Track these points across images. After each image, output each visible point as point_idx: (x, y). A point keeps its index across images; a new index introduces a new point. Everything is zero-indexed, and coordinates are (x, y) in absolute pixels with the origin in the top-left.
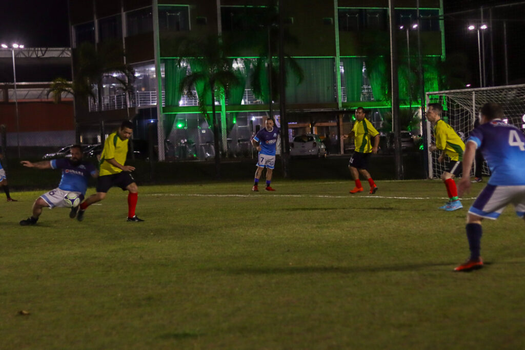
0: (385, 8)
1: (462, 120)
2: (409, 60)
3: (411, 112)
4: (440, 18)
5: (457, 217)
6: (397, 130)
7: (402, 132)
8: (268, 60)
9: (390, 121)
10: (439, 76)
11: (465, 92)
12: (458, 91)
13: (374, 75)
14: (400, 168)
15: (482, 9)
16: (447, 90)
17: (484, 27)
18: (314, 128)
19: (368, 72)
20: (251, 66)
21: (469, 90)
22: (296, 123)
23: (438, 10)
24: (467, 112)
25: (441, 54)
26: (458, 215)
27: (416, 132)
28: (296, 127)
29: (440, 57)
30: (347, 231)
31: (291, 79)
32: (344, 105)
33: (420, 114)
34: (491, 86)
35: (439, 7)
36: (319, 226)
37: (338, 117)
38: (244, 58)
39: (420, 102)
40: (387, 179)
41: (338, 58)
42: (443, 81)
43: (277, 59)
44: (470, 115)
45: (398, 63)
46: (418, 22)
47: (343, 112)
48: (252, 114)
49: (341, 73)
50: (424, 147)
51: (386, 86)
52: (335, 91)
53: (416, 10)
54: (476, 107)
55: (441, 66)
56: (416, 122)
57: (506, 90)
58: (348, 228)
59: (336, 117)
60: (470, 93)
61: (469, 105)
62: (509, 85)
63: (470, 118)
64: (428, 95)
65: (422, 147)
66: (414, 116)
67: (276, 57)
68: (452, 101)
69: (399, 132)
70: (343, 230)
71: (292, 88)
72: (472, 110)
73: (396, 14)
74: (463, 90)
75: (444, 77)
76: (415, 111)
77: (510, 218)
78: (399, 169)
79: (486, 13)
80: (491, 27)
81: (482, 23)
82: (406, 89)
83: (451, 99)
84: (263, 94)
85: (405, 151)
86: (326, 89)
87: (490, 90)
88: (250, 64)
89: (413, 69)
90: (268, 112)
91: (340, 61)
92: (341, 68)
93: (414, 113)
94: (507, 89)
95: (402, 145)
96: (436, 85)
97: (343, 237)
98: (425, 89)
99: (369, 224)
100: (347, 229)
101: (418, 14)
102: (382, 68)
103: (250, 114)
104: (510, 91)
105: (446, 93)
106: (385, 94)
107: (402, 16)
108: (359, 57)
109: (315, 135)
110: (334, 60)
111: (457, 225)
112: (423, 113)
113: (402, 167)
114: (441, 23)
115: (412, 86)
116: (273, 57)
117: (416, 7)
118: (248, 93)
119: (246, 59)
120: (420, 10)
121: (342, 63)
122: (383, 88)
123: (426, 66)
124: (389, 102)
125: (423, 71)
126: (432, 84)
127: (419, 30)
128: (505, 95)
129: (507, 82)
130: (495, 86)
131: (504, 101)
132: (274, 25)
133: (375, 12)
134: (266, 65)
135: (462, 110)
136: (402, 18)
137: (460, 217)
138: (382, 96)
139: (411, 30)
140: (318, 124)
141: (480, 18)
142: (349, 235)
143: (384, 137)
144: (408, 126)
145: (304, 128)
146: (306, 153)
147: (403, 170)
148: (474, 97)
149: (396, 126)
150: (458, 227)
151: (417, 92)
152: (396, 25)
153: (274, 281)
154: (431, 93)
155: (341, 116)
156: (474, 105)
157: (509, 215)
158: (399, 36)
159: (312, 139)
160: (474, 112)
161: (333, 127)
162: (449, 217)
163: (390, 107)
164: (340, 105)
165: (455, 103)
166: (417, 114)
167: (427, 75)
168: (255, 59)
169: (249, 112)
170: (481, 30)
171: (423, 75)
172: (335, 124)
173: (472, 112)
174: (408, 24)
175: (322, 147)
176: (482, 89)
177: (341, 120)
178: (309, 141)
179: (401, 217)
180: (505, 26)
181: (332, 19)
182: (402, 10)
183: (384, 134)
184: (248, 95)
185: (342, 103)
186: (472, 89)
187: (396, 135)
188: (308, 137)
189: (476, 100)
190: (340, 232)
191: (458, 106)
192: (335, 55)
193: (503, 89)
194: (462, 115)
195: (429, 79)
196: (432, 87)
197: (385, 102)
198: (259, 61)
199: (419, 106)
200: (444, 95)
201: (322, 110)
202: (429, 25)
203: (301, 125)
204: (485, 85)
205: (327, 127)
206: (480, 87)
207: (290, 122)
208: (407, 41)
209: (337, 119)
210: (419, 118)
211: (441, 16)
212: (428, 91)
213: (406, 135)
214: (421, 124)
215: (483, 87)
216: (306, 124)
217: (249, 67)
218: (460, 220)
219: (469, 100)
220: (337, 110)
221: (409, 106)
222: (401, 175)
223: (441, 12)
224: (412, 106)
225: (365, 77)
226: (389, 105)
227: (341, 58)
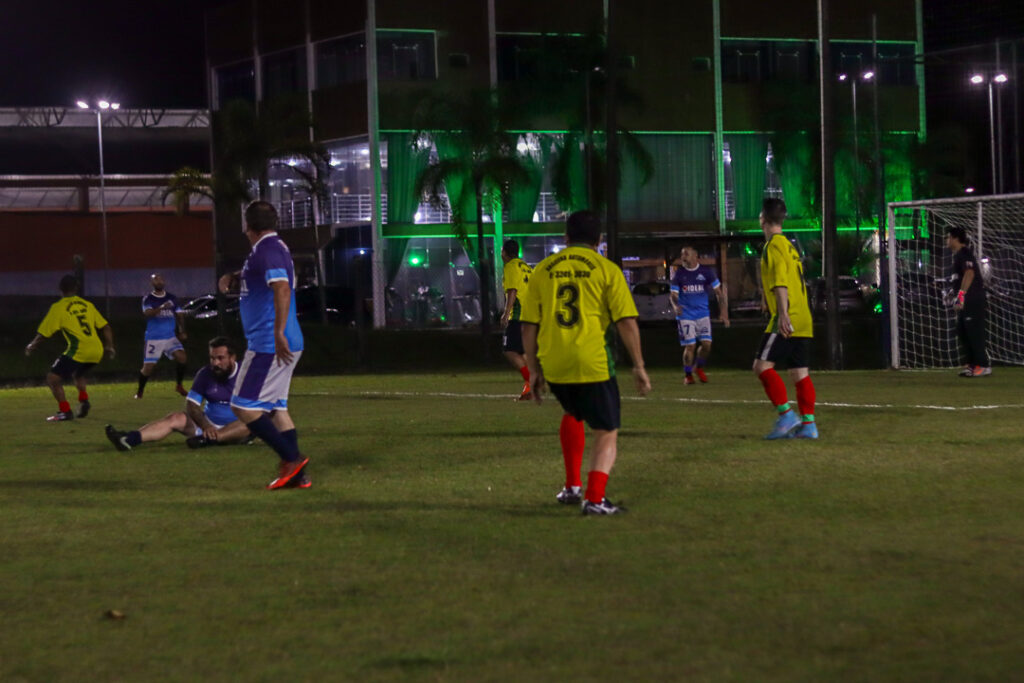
0: (811, 40)
2: (856, 139)
3: (859, 240)
4: (918, 60)
5: (947, 442)
6: (831, 273)
7: (841, 277)
8: (586, 136)
9: (818, 256)
10: (914, 171)
11: (963, 203)
12: (950, 200)
13: (789, 168)
14: (837, 347)
15: (997, 44)
16: (928, 198)
17: (1001, 78)
19: (776, 163)
20: (553, 148)
21: (972, 199)
22: (638, 258)
23: (913, 46)
25: (918, 129)
26: (947, 439)
27: (867, 278)
28: (637, 265)
29: (916, 135)
30: (733, 466)
31: (629, 174)
32: (730, 225)
33: (876, 245)
34: (1014, 192)
35: (915, 39)
36: (680, 456)
37: (719, 249)
38: (539, 132)
39: (876, 220)
41: (719, 134)
42: (922, 182)
43: (601, 135)
44: (972, 247)
45: (835, 145)
46: (875, 68)
47: (728, 239)
48: (553, 240)
49: (725, 164)
50: (882, 308)
51: (812, 189)
52: (714, 199)
53: (871, 45)
54: (984, 232)
55: (917, 154)
56: (868, 258)
58: (734, 460)
59: (715, 248)
60: (974, 205)
64: (893, 208)
65: (878, 308)
66: (864, 249)
67: (600, 132)
68: (938, 220)
69: (835, 278)
70: (726, 465)
71: (631, 192)
72: (977, 237)
73: (832, 50)
74: (960, 199)
75: (922, 174)
76: (867, 238)
78: (834, 349)
79: (1005, 50)
80: (1015, 78)
81: (998, 71)
82: (851, 196)
83: (936, 217)
84: (575, 202)
85: (849, 313)
86: (695, 193)
87: (1011, 200)
88: (551, 145)
89: (864, 157)
91: (725, 141)
92: (726, 155)
93: (864, 242)
95: (841, 304)
96: (907, 189)
97: (725, 479)
98: (886, 196)
99: (775, 454)
100: (733, 463)
101: (875, 51)
102: (804, 155)
103: (550, 241)
105: (927, 205)
106: (808, 205)
107: (844, 56)
108: (760, 133)
110: (711, 138)
111: (945, 459)
112: (881, 242)
113: (841, 345)
114: (919, 69)
115: (861, 191)
116: (595, 132)
117: (871, 39)
118: (546, 200)
119: (543, 134)
120: (878, 45)
121: (727, 144)
122: (805, 193)
123: (889, 152)
124: (816, 220)
125: (884, 161)
126: (900, 188)
127: (875, 84)
130: (1021, 191)
133: (793, 47)
134: (582, 146)
136: (845, 59)
137: (951, 443)
138: (804, 210)
139: (862, 84)
141: (995, 61)
142: (737, 475)
144: (851, 266)
145: (652, 269)
146: (655, 317)
147: (841, 350)
148: (980, 213)
149: (830, 267)
151: (871, 203)
152: (833, 69)
153: (592, 560)
154: (897, 204)
155: (723, 246)
156: (980, 228)
158: (837, 93)
160: (980, 242)
162: (929, 442)
163: (818, 230)
164: (723, 225)
165: (943, 223)
166: (871, 243)
167: (891, 170)
168: (560, 134)
169: (548, 237)
170: (995, 85)
171: (883, 171)
173: (977, 242)
174: (854, 73)
176: (997, 197)
177: (724, 253)
178: (661, 293)
181: (709, 60)
182: (843, 44)
184: (546, 205)
185: (727, 221)
186: (977, 198)
187: (829, 283)
188: (661, 285)
189: (983, 219)
190: (720, 470)
192: (714, 128)
195: (894, 178)
196: (900, 193)
197: (809, 220)
198: (568, 139)
199: (875, 229)
200: (922, 208)
201: (688, 234)
202: (896, 72)
203: (647, 262)
204: (1001, 190)
206: (991, 193)
207: (625, 257)
208: (852, 105)
209: (715, 253)
210: (873, 251)
211: (919, 56)
212: (892, 200)
213: (850, 285)
214: (878, 263)
215: (998, 193)
216: (658, 261)
217: (550, 150)
218: (950, 449)
219: (970, 218)
220: (716, 235)
221: (855, 229)
222: (838, 361)
223: (919, 48)
224: (861, 229)
225: (772, 172)
226: (816, 227)
227: (724, 135)
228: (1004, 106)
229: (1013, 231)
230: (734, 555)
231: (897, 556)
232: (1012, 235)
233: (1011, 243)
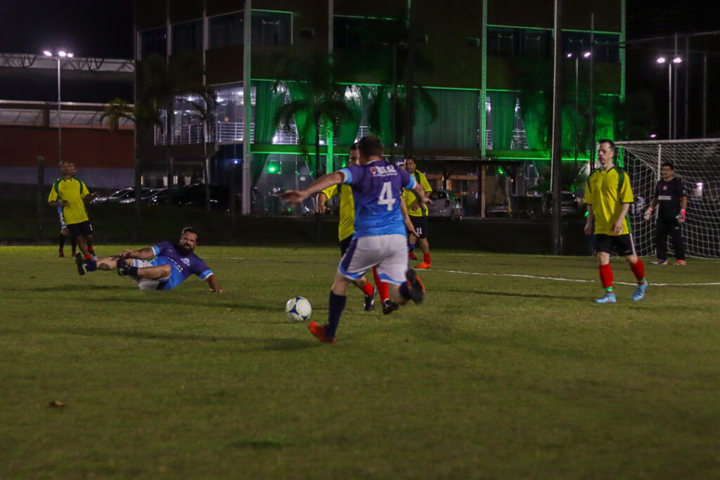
0: (549, 29)
1: (643, 182)
2: (577, 98)
3: (576, 167)
4: (621, 45)
6: (556, 189)
7: (563, 192)
8: (392, 89)
9: (548, 177)
10: (616, 121)
11: (649, 144)
12: (640, 142)
13: (530, 116)
14: (558, 239)
15: (676, 37)
16: (625, 140)
17: (678, 60)
18: (448, 181)
19: (522, 112)
20: (370, 96)
21: (655, 142)
23: (619, 36)
24: (650, 171)
25: (619, 93)
26: (631, 305)
29: (618, 97)
30: (486, 318)
31: (421, 116)
32: (488, 153)
33: (588, 171)
34: (683, 138)
35: (620, 31)
36: (448, 310)
37: (480, 170)
38: (360, 85)
39: (589, 154)
40: (541, 254)
41: (484, 90)
42: (621, 129)
43: (403, 88)
44: (654, 175)
45: (562, 102)
46: (592, 50)
47: (486, 162)
49: (487, 111)
51: (546, 131)
52: (478, 136)
53: (590, 34)
55: (618, 110)
56: (581, 180)
57: (702, 145)
58: (486, 314)
59: (478, 168)
60: (655, 146)
61: (653, 163)
62: (707, 138)
63: (653, 179)
66: (580, 173)
67: (402, 86)
68: (631, 155)
69: (559, 192)
70: (480, 317)
71: (421, 127)
72: (657, 168)
73: (563, 37)
74: (646, 142)
75: (621, 123)
76: (582, 166)
77: (699, 313)
78: (556, 241)
79: (681, 41)
80: (687, 60)
81: (676, 55)
82: (572, 137)
83: (630, 153)
84: (383, 134)
85: (568, 217)
86: (466, 131)
87: (682, 144)
88: (368, 93)
89: (582, 110)
90: (388, 157)
91: (487, 96)
92: (488, 105)
93: (580, 169)
94: (704, 143)
95: (563, 210)
96: (611, 132)
97: (479, 327)
98: (596, 138)
99: (513, 311)
100: (485, 316)
101: (592, 38)
102: (541, 108)
104: (707, 146)
105: (624, 145)
106: (542, 142)
107: (571, 41)
108: (512, 91)
109: (449, 191)
110: (478, 93)
111: (630, 319)
112: (591, 169)
113: (561, 238)
114: (622, 52)
115: (580, 133)
116: (399, 86)
117: (590, 30)
118: (364, 131)
119: (363, 86)
120: (595, 34)
121: (489, 98)
122: (541, 133)
123: (599, 108)
124: (548, 152)
125: (595, 113)
126: (606, 131)
127: (591, 60)
128: (701, 150)
129: (705, 134)
130: (689, 138)
131: (699, 158)
132: (401, 43)
133: (536, 34)
134: (389, 95)
135: (644, 168)
136: (572, 43)
137: (634, 308)
138: (539, 145)
139: (582, 60)
140: (454, 177)
141: (674, 48)
142: (487, 324)
143: (539, 198)
144: (570, 185)
145: (434, 181)
146: (436, 215)
147: (561, 242)
148: (660, 151)
149: (556, 185)
150: (630, 321)
151: (585, 142)
152: (563, 51)
153: (386, 379)
155: (483, 167)
156: (659, 162)
157: (699, 309)
158: (566, 66)
159: (444, 196)
160: (659, 172)
161: (472, 181)
162: (619, 307)
163: (549, 159)
164: (484, 153)
165: (635, 157)
166: (584, 169)
167: (600, 120)
168: (374, 87)
170: (673, 65)
171: (595, 121)
172: (476, 178)
174: (578, 52)
175: (458, 207)
176: (671, 141)
177: (483, 172)
178: (440, 198)
179: (557, 304)
180: (705, 60)
181: (478, 40)
182: (570, 32)
183: (538, 194)
185: (487, 150)
186: (658, 141)
187: (555, 196)
188: (440, 193)
189: (662, 156)
190: (475, 320)
191: (638, 162)
192: (480, 87)
193: (699, 143)
194: (643, 174)
195: (602, 126)
197: (543, 152)
198: (380, 90)
199: (587, 160)
200: (620, 147)
201: (460, 158)
202: (606, 54)
204: (675, 136)
205: (465, 182)
206: (668, 138)
208: (575, 74)
209: (478, 172)
210: (585, 175)
211: (622, 43)
213: (568, 197)
215: (672, 138)
216: (438, 176)
217: (367, 97)
218: (633, 313)
219: (653, 155)
220: (479, 160)
221: (574, 159)
222: (559, 249)
223: (622, 38)
224: (578, 159)
225: (518, 118)
226: (547, 157)
227: (487, 92)
228: (679, 79)
229: (682, 165)
230: (483, 379)
231: (593, 383)
232: (681, 168)
233: (680, 173)
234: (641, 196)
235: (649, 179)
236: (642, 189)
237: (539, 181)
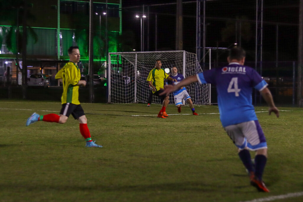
0: (88, 2)
1: (129, 70)
2: (100, 33)
3: (100, 63)
4: (120, 10)
5: (123, 126)
6: (91, 73)
7: (94, 75)
8: (17, 28)
9: (87, 68)
10: (118, 43)
11: (131, 54)
12: (128, 53)
13: (80, 41)
14: (92, 96)
15: (143, 6)
16: (121, 52)
17: (144, 17)
18: (43, 70)
19: (76, 39)
20: (6, 31)
21: (134, 53)
22: (32, 67)
23: (118, 5)
24: (132, 65)
25: (119, 31)
26: (123, 125)
27: (103, 76)
28: (32, 69)
29: (118, 33)
30: (58, 132)
31: (30, 40)
32: (61, 57)
33: (105, 65)
34: (147, 51)
35: (119, 3)
36: (41, 128)
37: (57, 65)
38: (2, 26)
39: (106, 58)
40: (85, 102)
41: (59, 29)
42: (120, 47)
43: (22, 28)
44: (134, 67)
45: (94, 35)
46: (107, 11)
47: (60, 61)
48: (6, 60)
49: (60, 39)
50: (107, 85)
51: (87, 47)
52: (56, 49)
53: (106, 4)
54: (137, 63)
55: (119, 38)
56: (103, 69)
57: (155, 54)
58: (58, 130)
59: (56, 64)
60: (135, 54)
61: (133, 62)
62: (157, 51)
63: (133, 69)
64: (110, 54)
65: (105, 85)
66: (102, 66)
67: (22, 27)
68: (124, 59)
69: (92, 74)
70: (55, 131)
71: (30, 46)
72: (135, 64)
73: (94, 5)
74: (130, 53)
75: (120, 44)
76: (103, 63)
77: (153, 128)
78: (91, 97)
79: (146, 8)
80: (148, 17)
81: (143, 14)
82: (98, 50)
83: (123, 57)
84: (13, 48)
85: (96, 86)
86: (51, 47)
87: (146, 53)
88: (6, 30)
89: (103, 38)
90: (15, 59)
91: (60, 31)
92: (60, 36)
93: (102, 64)
94: (155, 53)
95: (94, 83)
96: (115, 49)
97: (55, 136)
98: (109, 51)
99: (71, 128)
100: (58, 131)
101: (107, 7)
102: (84, 37)
103: (5, 60)
104: (157, 55)
105: (121, 54)
106: (86, 53)
107: (97, 7)
108: (71, 29)
109: (43, 74)
110: (56, 30)
111: (122, 131)
112: (107, 65)
113: (94, 96)
114: (120, 13)
115: (102, 49)
116: (20, 27)
117: (105, 2)
118: (4, 47)
119: (3, 27)
120: (108, 4)
121: (61, 32)
122: (84, 48)
123: (110, 37)
124: (88, 57)
125: (109, 40)
126: (113, 48)
127: (106, 16)
128: (155, 57)
129: (156, 49)
130: (149, 51)
131: (154, 60)
132: (21, 7)
133: (82, 4)
134: (15, 31)
135: (129, 64)
136: (98, 8)
137: (124, 126)
138: (84, 54)
139: (102, 16)
140: (45, 68)
141: (142, 11)
142: (58, 134)
143: (84, 77)
144: (98, 72)
145: (37, 70)
146: (37, 85)
147: (94, 97)
148: (136, 57)
149: (91, 71)
150: (123, 132)
151: (104, 53)
152: (94, 12)
153: (11, 160)
154: (111, 53)
155: (59, 64)
156: (136, 62)
157: (152, 126)
158: (95, 20)
159: (41, 77)
160: (136, 66)
161: (54, 70)
162: (118, 126)
163: (88, 60)
164: (59, 57)
165: (125, 59)
166: (104, 65)
167: (111, 43)
168: (9, 27)
169: (4, 59)
170: (142, 18)
171: (108, 43)
172: (55, 68)
173: (135, 66)
174: (100, 12)
175: (47, 81)
176: (141, 52)
177: (59, 66)
178: (39, 77)
179: (90, 125)
180: (156, 17)
181: (56, 6)
182: (97, 4)
183: (84, 76)
184: (4, 49)
185: (60, 56)
186: (135, 52)
187: (91, 76)
188: (39, 75)
189: (137, 59)
190: (53, 133)
191: (127, 61)
192: (57, 27)
193: (153, 53)
194: (129, 67)
195: (112, 45)
196: (113, 50)
197: (85, 57)
198: (11, 28)
199: (105, 60)
200: (120, 55)
201: (48, 60)
202: (113, 13)
203: (35, 68)
204: (143, 50)
205: (51, 70)
206: (140, 51)
207: (28, 66)
208: (99, 22)
209: (56, 66)
210: (105, 67)
211: (120, 8)
212: (111, 52)
213: (97, 77)
214: (106, 71)
215: (142, 51)
216: (38, 68)
217: (5, 31)
218: (124, 128)
219: (133, 58)
220: (57, 60)
221: (99, 60)
222: (92, 100)
223: (120, 7)
224: (101, 60)
225: (75, 42)
226: (88, 59)
227: (60, 30)
228: (145, 25)
229: (146, 63)
230: (56, 159)
231: (105, 160)
232: (146, 64)
233: (145, 66)
234: (128, 76)
235: (131, 69)
236: (129, 74)
237: (84, 70)
